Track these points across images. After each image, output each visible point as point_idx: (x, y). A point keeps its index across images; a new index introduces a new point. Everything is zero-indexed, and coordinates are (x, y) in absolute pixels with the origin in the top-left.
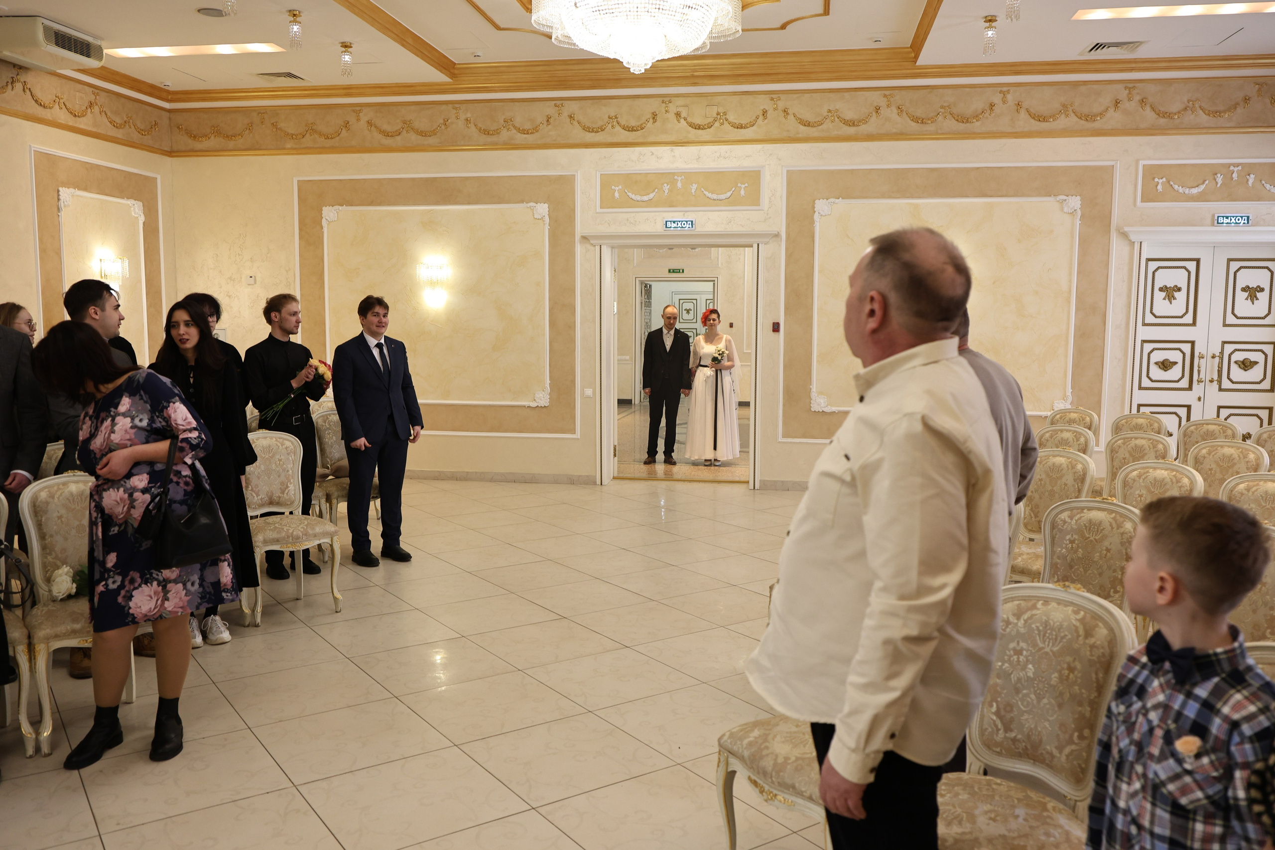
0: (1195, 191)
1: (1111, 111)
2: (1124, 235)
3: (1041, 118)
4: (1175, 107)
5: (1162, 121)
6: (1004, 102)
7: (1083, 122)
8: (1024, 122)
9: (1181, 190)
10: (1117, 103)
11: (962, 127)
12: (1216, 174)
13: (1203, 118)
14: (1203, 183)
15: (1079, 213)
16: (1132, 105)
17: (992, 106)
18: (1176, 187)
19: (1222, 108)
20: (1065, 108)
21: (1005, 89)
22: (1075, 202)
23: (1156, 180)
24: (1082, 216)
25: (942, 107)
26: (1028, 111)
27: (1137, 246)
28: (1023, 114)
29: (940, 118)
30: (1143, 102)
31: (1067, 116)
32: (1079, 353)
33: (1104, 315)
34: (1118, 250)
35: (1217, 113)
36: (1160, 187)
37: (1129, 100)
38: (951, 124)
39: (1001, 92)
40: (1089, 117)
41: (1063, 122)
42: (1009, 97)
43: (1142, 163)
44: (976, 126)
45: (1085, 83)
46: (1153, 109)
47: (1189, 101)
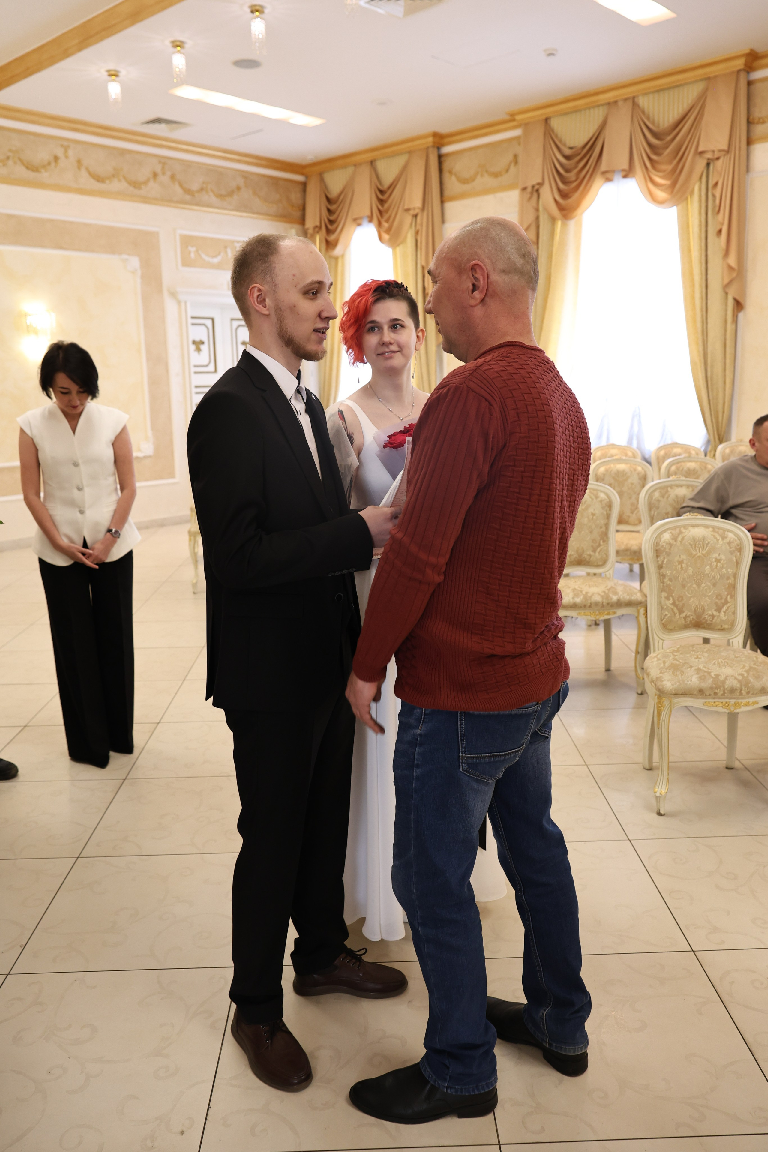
0: (216, 260)
1: (152, 181)
2: (173, 295)
3: (99, 179)
4: (195, 187)
5: (188, 197)
6: (67, 157)
7: (131, 188)
8: (85, 181)
9: (207, 259)
10: (155, 175)
11: (31, 175)
12: (226, 248)
13: (214, 200)
14: (219, 253)
15: (139, 273)
16: (165, 179)
17: (56, 158)
18: (203, 256)
19: (224, 192)
20: (115, 174)
21: (65, 143)
22: (135, 262)
23: (190, 248)
24: (143, 277)
25: (10, 150)
26: (87, 169)
27: (183, 305)
28: (84, 173)
29: (10, 162)
30: (173, 177)
31: (120, 180)
32: (153, 398)
33: (166, 365)
34: (171, 308)
35: (221, 196)
36: (192, 255)
37: (164, 173)
38: (20, 171)
39: (62, 146)
40: (136, 185)
41: (117, 185)
42: (70, 153)
43: (180, 232)
44: (44, 176)
45: (130, 152)
46: (181, 186)
47: (204, 183)
